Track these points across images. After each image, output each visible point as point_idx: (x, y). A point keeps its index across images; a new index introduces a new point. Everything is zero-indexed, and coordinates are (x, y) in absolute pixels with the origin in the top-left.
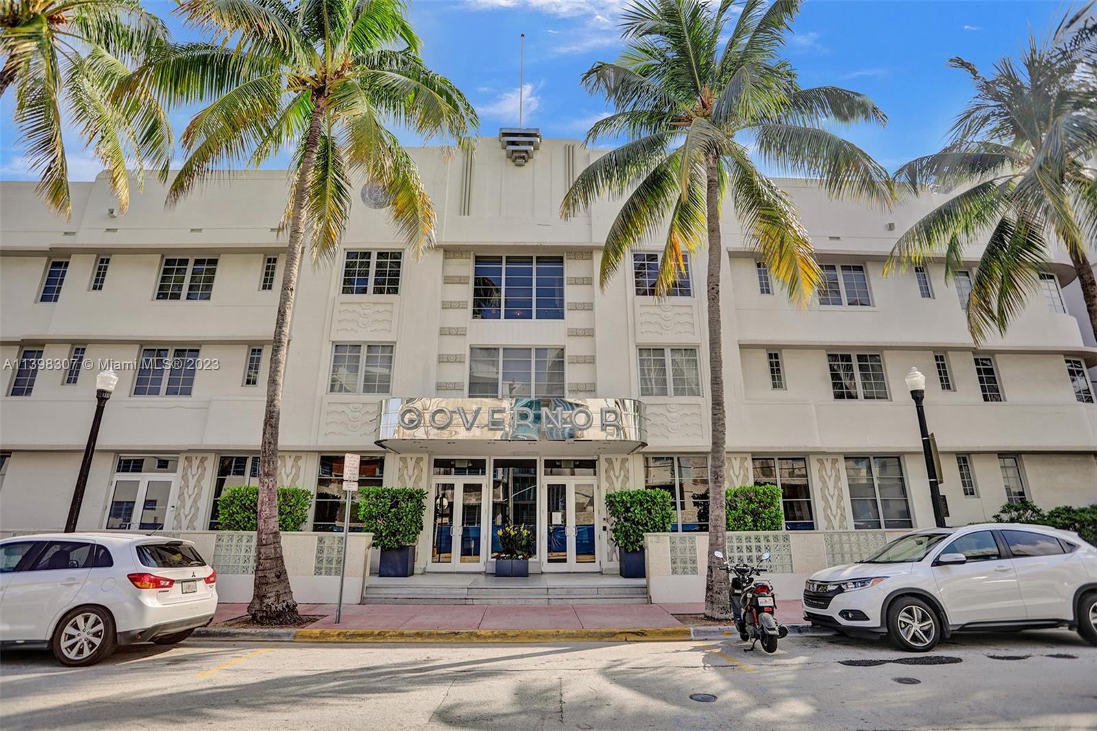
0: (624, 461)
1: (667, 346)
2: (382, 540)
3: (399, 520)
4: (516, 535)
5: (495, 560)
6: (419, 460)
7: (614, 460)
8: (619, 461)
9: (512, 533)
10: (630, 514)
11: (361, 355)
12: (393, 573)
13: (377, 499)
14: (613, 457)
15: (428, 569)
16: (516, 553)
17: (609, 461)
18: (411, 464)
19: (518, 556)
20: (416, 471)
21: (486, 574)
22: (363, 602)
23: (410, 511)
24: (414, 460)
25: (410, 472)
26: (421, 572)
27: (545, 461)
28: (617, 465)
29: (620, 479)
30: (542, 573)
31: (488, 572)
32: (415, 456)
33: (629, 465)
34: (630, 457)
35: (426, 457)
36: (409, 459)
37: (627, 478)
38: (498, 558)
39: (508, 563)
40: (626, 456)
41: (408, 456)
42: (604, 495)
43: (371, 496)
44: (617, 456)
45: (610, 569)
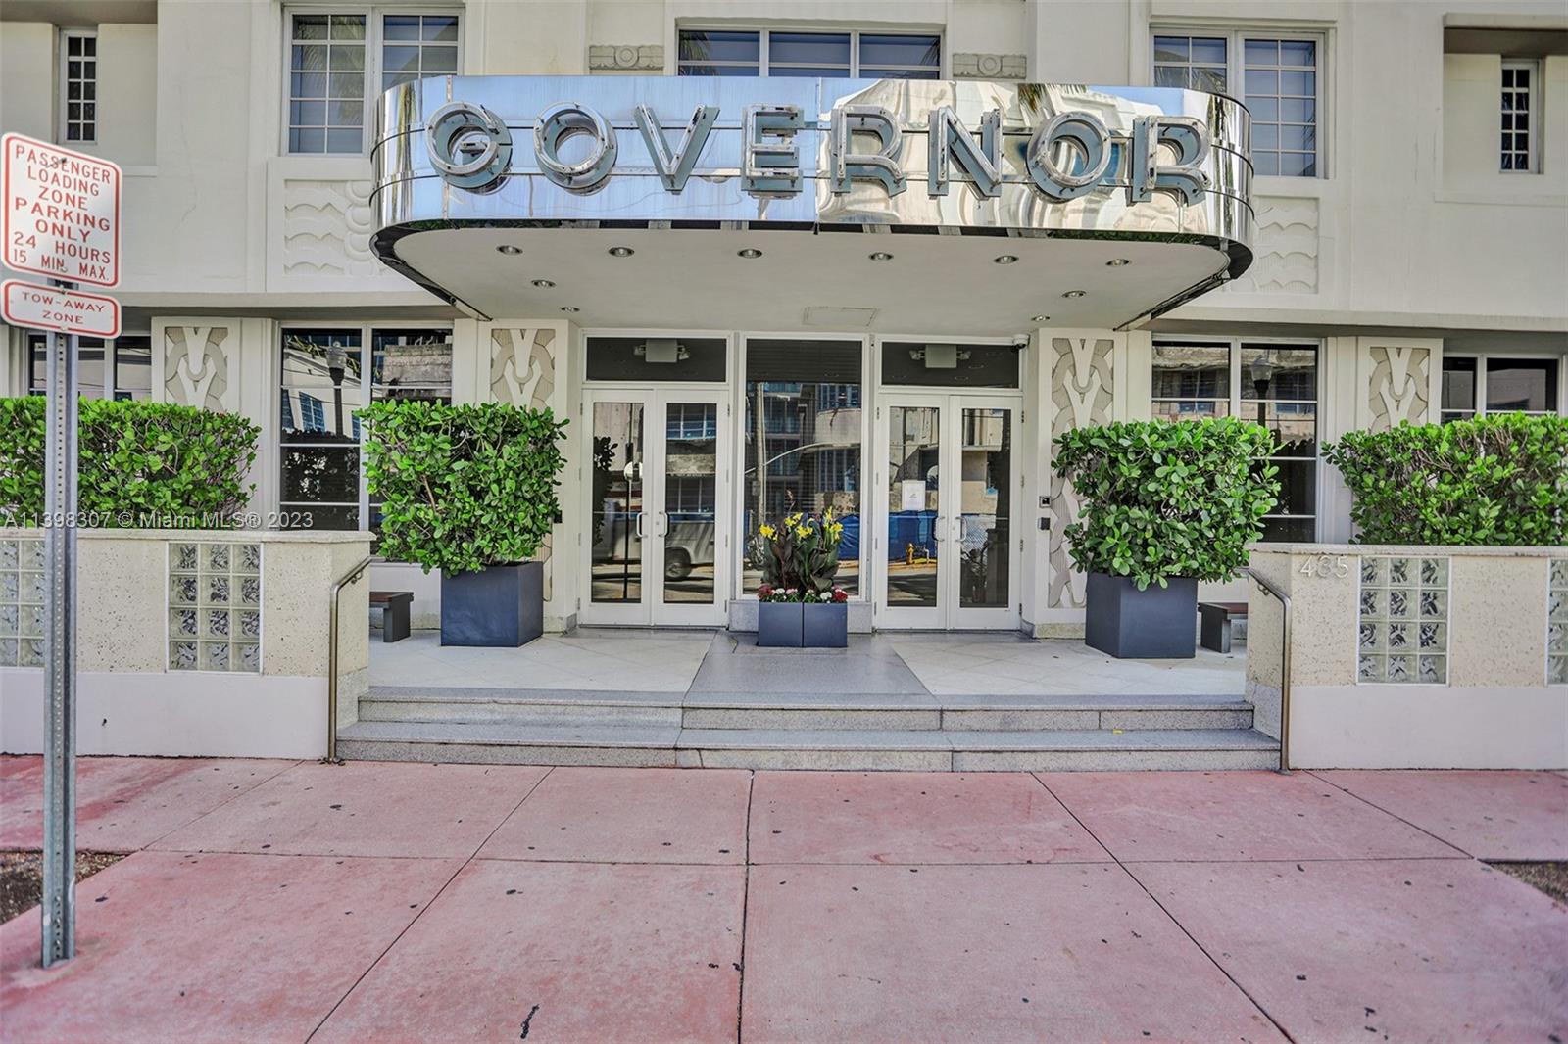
0: (1104, 347)
1: (1237, 30)
2: (436, 550)
3: (478, 495)
4: (809, 537)
5: (755, 597)
6: (543, 337)
7: (1076, 345)
8: (1090, 346)
9: (801, 532)
10: (1152, 486)
11: (367, 43)
12: (477, 635)
13: (408, 432)
14: (1073, 335)
15: (583, 619)
16: (813, 586)
17: (1063, 346)
18: (523, 348)
19: (818, 593)
20: (536, 366)
21: (736, 636)
22: (336, 753)
23: (508, 468)
24: (530, 336)
25: (522, 371)
26: (561, 626)
27: (885, 344)
28: (1083, 358)
29: (1090, 397)
30: (875, 631)
31: (736, 626)
32: (533, 325)
33: (1116, 358)
34: (1120, 338)
35: (562, 327)
36: (516, 335)
37: (1107, 392)
38: (765, 596)
39: (790, 611)
40: (1109, 335)
41: (513, 325)
42: (1045, 436)
43: (393, 424)
44: (1082, 333)
45: (1053, 626)
